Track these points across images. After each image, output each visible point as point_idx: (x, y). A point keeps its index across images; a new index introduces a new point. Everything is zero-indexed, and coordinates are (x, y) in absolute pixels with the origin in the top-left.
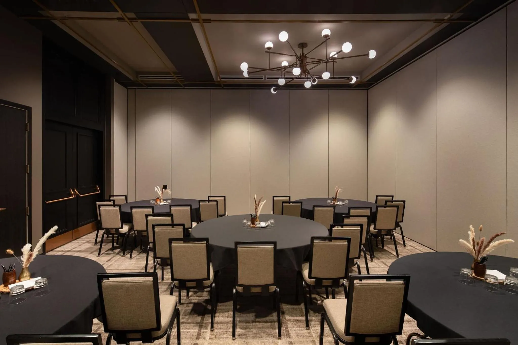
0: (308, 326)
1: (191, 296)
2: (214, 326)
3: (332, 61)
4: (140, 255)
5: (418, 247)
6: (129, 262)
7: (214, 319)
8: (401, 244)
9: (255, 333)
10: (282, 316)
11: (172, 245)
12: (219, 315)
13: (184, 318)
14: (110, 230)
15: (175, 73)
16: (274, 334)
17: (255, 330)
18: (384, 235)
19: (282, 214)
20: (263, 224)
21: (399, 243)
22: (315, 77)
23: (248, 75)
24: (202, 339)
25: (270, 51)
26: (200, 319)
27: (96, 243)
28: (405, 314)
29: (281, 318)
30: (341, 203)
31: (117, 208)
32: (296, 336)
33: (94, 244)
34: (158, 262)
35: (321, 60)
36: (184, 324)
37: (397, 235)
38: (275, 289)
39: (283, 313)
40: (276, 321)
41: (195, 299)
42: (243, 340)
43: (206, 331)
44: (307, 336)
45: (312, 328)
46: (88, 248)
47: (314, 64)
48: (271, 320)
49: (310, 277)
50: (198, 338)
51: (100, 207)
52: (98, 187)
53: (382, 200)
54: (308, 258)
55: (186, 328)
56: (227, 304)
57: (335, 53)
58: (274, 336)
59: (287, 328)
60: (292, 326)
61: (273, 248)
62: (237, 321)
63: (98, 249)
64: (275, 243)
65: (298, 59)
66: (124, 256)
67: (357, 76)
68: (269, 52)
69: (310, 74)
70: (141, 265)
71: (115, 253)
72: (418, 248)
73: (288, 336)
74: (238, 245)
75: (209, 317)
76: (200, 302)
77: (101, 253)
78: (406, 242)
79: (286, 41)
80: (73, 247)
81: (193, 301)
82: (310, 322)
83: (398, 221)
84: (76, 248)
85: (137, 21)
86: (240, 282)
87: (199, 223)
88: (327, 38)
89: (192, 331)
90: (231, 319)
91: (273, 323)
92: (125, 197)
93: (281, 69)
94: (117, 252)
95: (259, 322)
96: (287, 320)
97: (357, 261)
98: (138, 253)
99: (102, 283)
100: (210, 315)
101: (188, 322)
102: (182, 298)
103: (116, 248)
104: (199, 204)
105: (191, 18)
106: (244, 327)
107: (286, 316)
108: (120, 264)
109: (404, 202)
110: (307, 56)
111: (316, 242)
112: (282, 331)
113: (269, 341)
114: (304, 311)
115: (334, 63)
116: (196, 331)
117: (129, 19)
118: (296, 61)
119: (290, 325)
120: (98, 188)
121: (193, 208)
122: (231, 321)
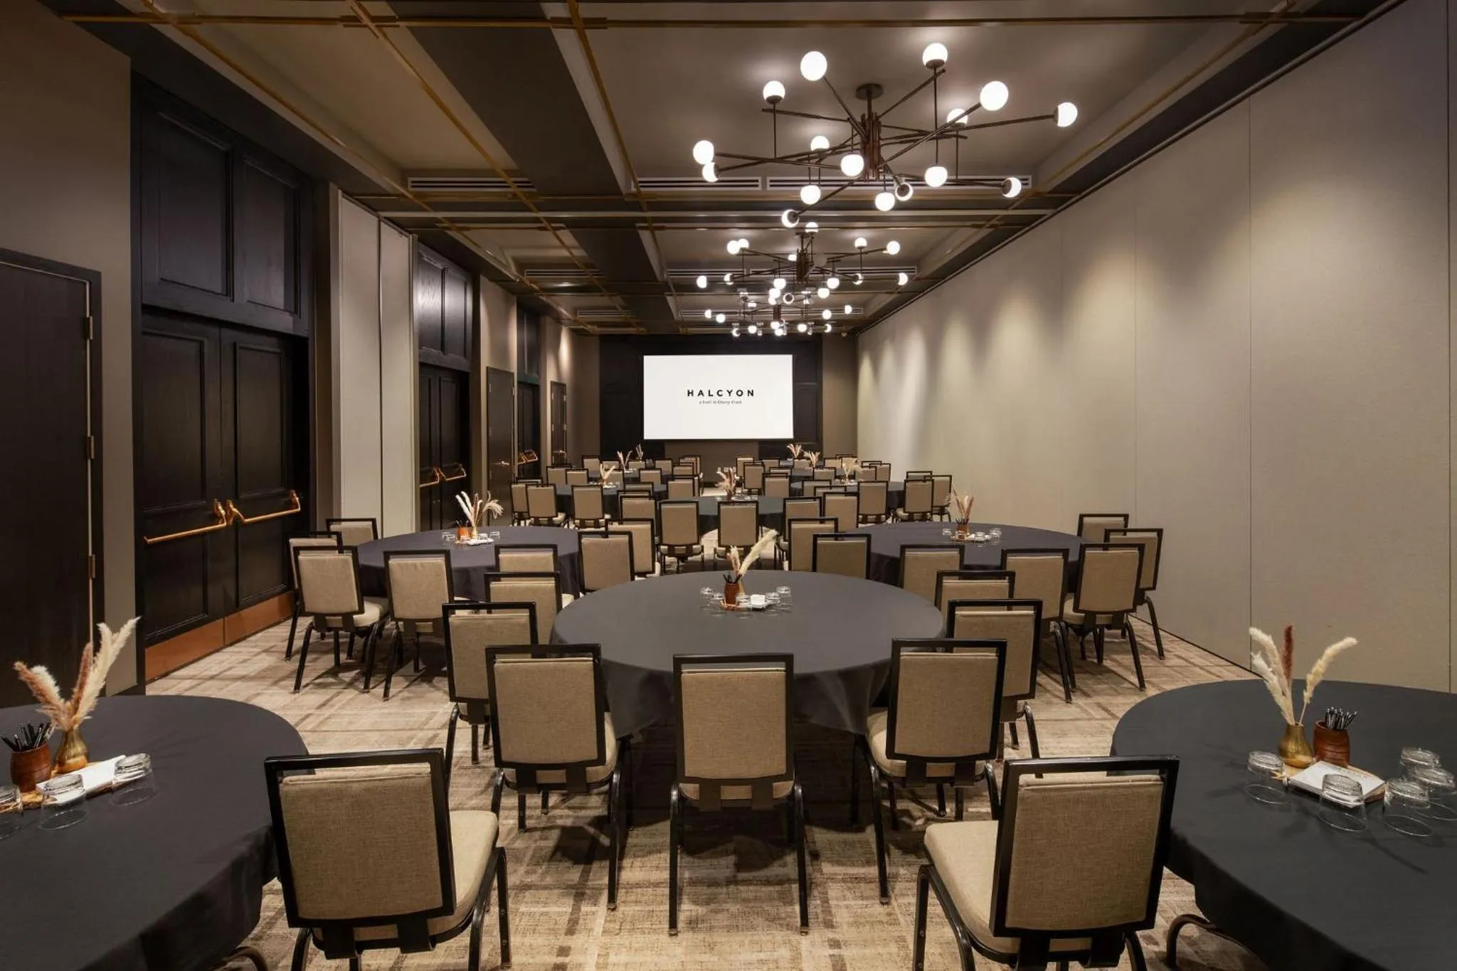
0: (885, 893)
1: (553, 807)
2: (619, 895)
3: (955, 136)
4: (413, 688)
5: (1198, 661)
6: (380, 708)
7: (619, 876)
8: (1153, 652)
9: (733, 916)
10: (812, 865)
11: (496, 665)
12: (632, 863)
13: (532, 873)
14: (327, 618)
15: (510, 173)
16: (788, 919)
17: (734, 908)
18: (1102, 627)
19: (814, 569)
20: (758, 601)
21: (1147, 648)
22: (907, 180)
23: (717, 176)
24: (583, 934)
25: (778, 107)
26: (579, 874)
27: (289, 654)
28: (1165, 868)
29: (809, 869)
30: (980, 536)
31: (348, 557)
32: (850, 925)
33: (284, 656)
34: (461, 711)
35: (922, 133)
36: (532, 891)
37: (1139, 624)
38: (790, 788)
39: (816, 856)
40: (794, 881)
41: (564, 816)
42: (700, 936)
43: (594, 909)
44: (881, 922)
45: (896, 900)
46: (265, 670)
47: (901, 143)
48: (779, 878)
49: (891, 753)
50: (571, 931)
51: (299, 554)
52: (295, 495)
53: (1098, 526)
54: (886, 700)
55: (538, 903)
56: (657, 830)
57: (961, 111)
58: (787, 925)
59: (826, 901)
60: (840, 894)
61: (784, 673)
62: (683, 878)
63: (293, 672)
64: (788, 659)
65: (856, 130)
66: (368, 692)
67: (1025, 177)
68: (774, 111)
69: (891, 172)
70: (413, 717)
71: (342, 682)
72: (1200, 664)
73: (829, 925)
74: (683, 666)
75: (604, 867)
76: (580, 823)
77: (304, 682)
78: (1164, 646)
79: (821, 79)
80: (225, 665)
81: (559, 822)
82: (891, 883)
83: (1142, 586)
84: (234, 669)
85: (398, 26)
86: (689, 771)
87: (581, 595)
88: (938, 70)
89: (553, 909)
90: (666, 875)
91: (787, 886)
92: (370, 523)
93: (809, 159)
94: (347, 680)
95: (747, 882)
96: (825, 876)
97: (1026, 703)
98: (407, 684)
99: (281, 785)
100: (607, 863)
101: (543, 883)
102: (528, 813)
103: (348, 668)
104: (580, 543)
105: (549, 16)
106: (704, 897)
107: (823, 864)
108: (356, 715)
109: (1160, 532)
110: (883, 120)
111: (905, 654)
112: (811, 910)
113: (773, 938)
114: (875, 850)
115: (959, 139)
116: (564, 909)
117: (374, 19)
118: (850, 136)
119: (834, 891)
120: (297, 499)
121: (560, 553)
122: (665, 879)
